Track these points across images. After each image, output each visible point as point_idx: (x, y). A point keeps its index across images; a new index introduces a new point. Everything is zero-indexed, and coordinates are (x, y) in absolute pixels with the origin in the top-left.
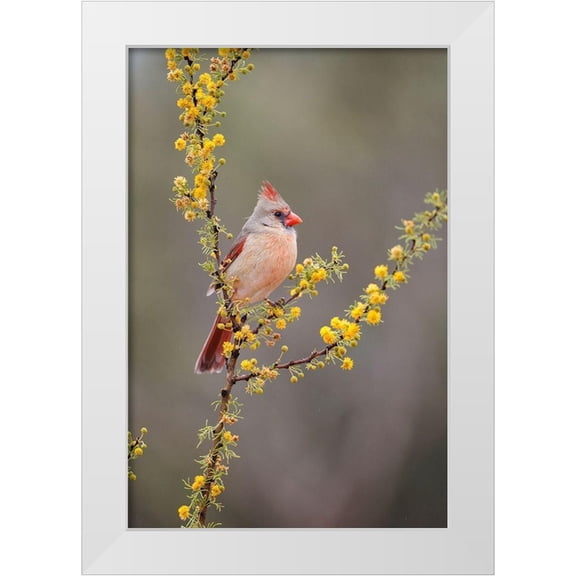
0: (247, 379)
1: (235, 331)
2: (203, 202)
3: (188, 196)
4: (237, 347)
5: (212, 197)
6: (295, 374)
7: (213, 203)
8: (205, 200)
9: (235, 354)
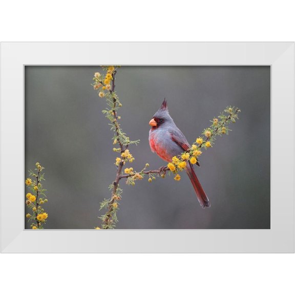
0: (127, 177)
1: (122, 152)
2: (108, 86)
3: (101, 82)
4: (123, 161)
5: (113, 84)
6: (151, 178)
7: (113, 86)
8: (109, 86)
9: (122, 164)
